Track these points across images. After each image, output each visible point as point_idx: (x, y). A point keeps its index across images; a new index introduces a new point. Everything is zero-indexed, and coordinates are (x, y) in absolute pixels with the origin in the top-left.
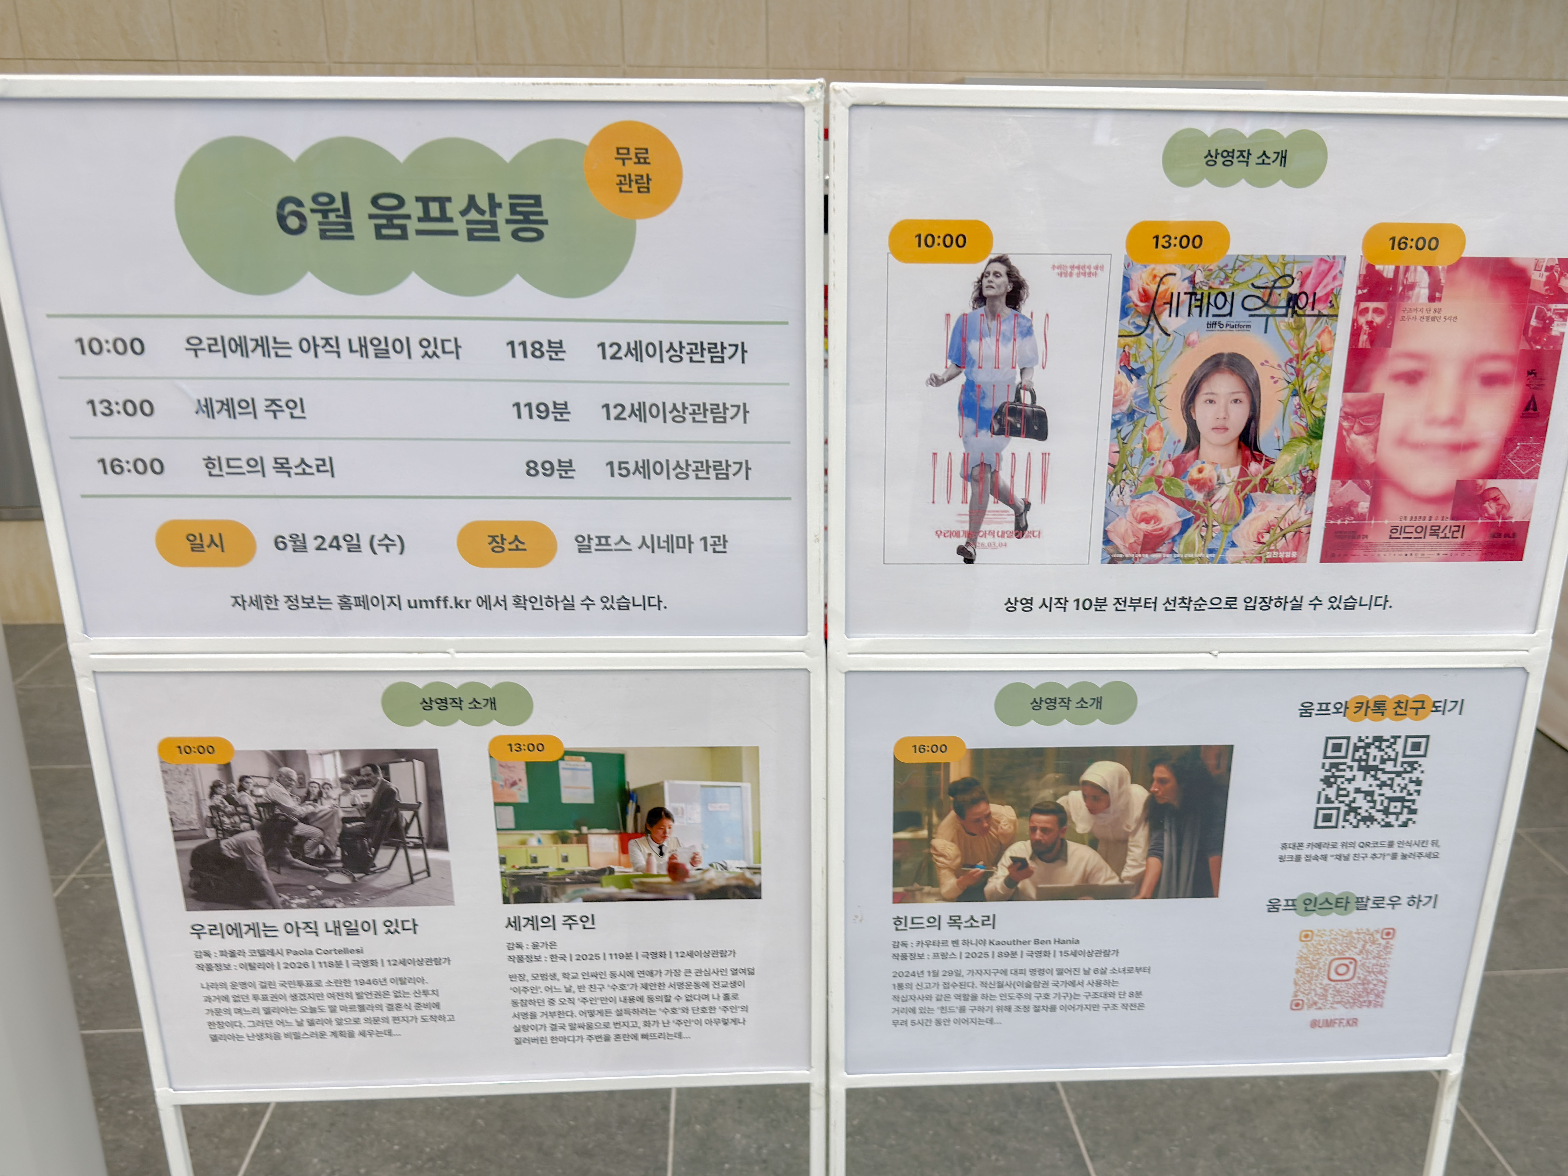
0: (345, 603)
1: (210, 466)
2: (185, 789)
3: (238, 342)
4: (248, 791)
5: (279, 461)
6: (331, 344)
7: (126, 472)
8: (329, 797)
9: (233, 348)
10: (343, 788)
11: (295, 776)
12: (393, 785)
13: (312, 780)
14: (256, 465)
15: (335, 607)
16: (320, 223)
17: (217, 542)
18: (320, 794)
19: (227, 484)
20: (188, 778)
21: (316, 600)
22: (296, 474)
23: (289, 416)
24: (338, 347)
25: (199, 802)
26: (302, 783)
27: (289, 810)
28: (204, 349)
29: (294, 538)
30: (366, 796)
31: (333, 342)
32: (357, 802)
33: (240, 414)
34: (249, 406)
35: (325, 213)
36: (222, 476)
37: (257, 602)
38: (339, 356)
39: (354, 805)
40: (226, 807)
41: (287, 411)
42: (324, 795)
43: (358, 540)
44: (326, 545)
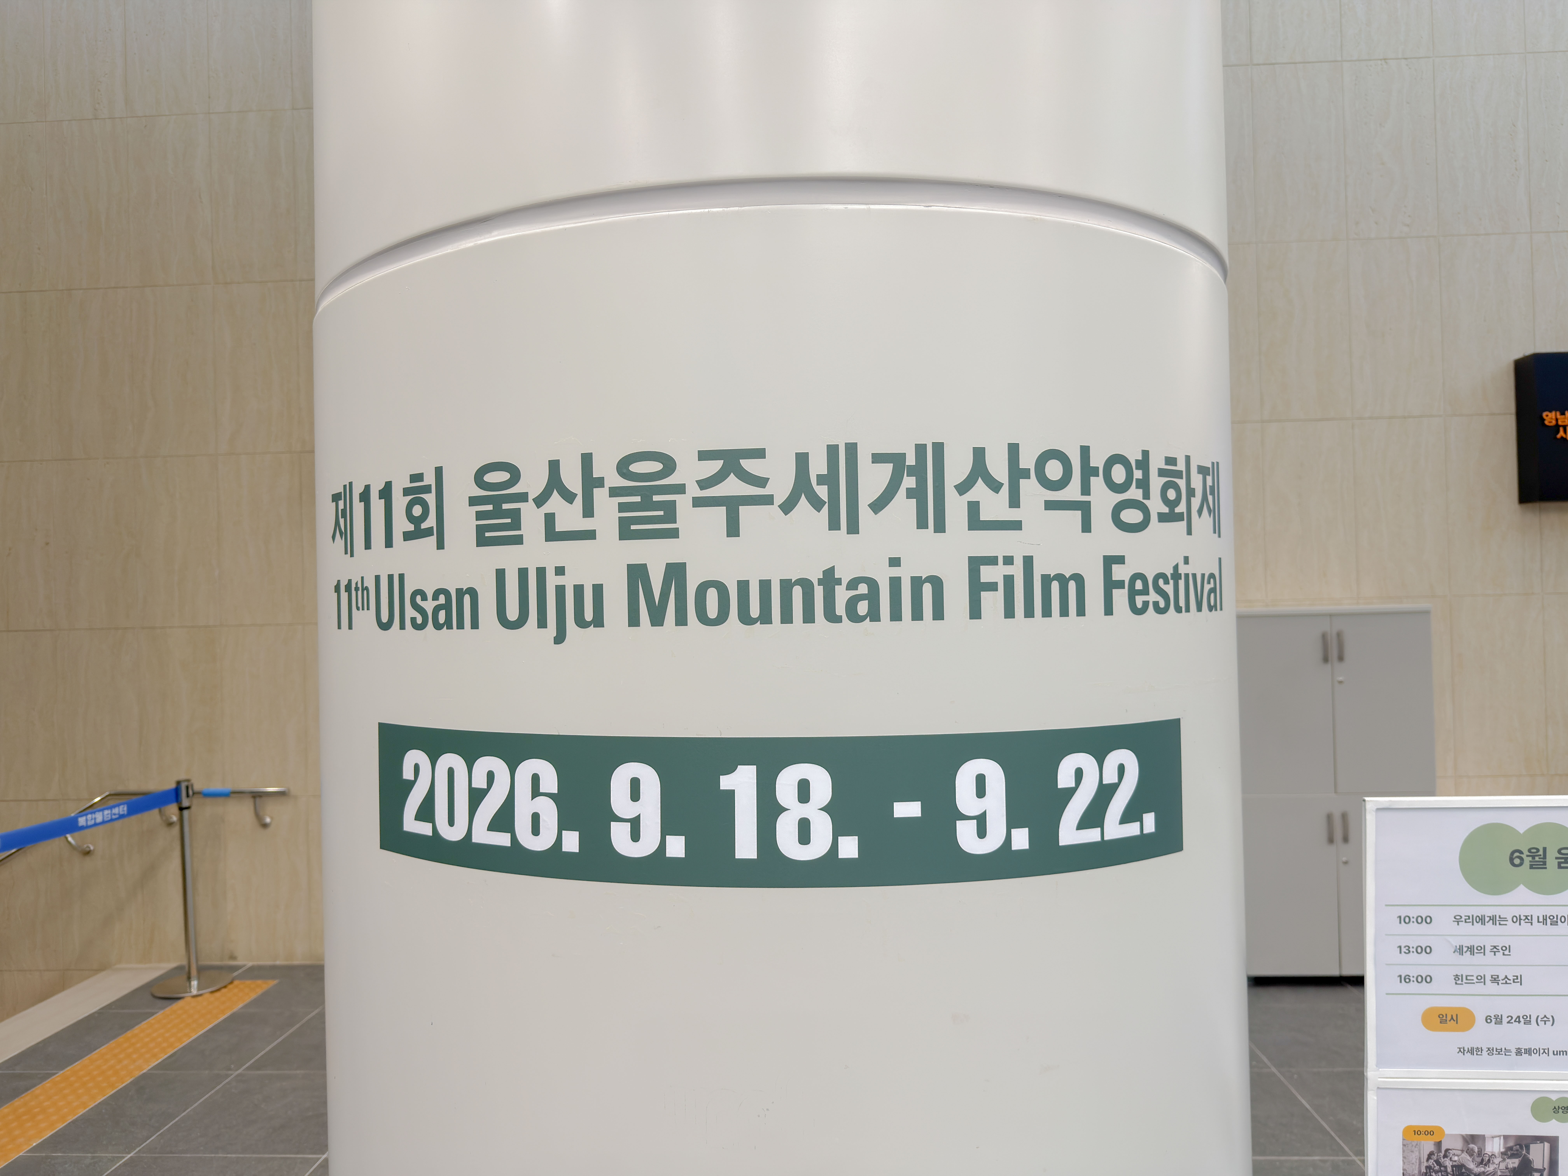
0: (1519, 1052)
1: (1457, 979)
2: (1414, 1156)
3: (1481, 918)
4: (1449, 1158)
5: (1493, 977)
6: (1528, 919)
7: (1411, 982)
8: (1493, 1163)
9: (1478, 921)
10: (1502, 1158)
11: (1476, 1150)
12: (1531, 1157)
13: (1485, 1152)
14: (1481, 979)
15: (1513, 1054)
16: (1530, 861)
17: (1455, 1019)
18: (1489, 1160)
19: (1465, 988)
20: (1416, 1149)
21: (1503, 1050)
22: (1502, 983)
23: (1502, 954)
24: (1532, 920)
25: (1420, 1164)
26: (1480, 1153)
27: (1470, 1170)
28: (1462, 921)
29: (1496, 1017)
30: (1514, 1163)
31: (1529, 918)
32: (1509, 1167)
33: (1477, 953)
34: (1482, 950)
35: (1533, 857)
36: (1462, 984)
37: (1471, 1051)
38: (1532, 925)
39: (1507, 1168)
40: (1435, 1167)
41: (1502, 951)
42: (1491, 1162)
43: (1530, 1018)
44: (1513, 1021)
